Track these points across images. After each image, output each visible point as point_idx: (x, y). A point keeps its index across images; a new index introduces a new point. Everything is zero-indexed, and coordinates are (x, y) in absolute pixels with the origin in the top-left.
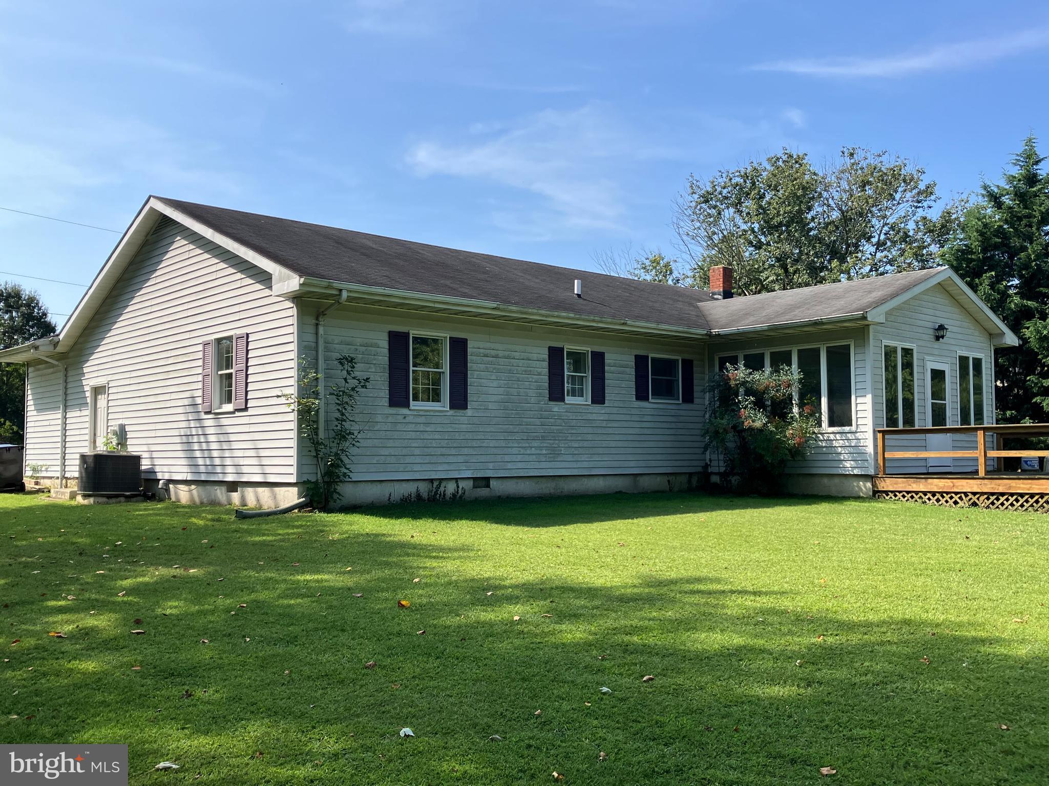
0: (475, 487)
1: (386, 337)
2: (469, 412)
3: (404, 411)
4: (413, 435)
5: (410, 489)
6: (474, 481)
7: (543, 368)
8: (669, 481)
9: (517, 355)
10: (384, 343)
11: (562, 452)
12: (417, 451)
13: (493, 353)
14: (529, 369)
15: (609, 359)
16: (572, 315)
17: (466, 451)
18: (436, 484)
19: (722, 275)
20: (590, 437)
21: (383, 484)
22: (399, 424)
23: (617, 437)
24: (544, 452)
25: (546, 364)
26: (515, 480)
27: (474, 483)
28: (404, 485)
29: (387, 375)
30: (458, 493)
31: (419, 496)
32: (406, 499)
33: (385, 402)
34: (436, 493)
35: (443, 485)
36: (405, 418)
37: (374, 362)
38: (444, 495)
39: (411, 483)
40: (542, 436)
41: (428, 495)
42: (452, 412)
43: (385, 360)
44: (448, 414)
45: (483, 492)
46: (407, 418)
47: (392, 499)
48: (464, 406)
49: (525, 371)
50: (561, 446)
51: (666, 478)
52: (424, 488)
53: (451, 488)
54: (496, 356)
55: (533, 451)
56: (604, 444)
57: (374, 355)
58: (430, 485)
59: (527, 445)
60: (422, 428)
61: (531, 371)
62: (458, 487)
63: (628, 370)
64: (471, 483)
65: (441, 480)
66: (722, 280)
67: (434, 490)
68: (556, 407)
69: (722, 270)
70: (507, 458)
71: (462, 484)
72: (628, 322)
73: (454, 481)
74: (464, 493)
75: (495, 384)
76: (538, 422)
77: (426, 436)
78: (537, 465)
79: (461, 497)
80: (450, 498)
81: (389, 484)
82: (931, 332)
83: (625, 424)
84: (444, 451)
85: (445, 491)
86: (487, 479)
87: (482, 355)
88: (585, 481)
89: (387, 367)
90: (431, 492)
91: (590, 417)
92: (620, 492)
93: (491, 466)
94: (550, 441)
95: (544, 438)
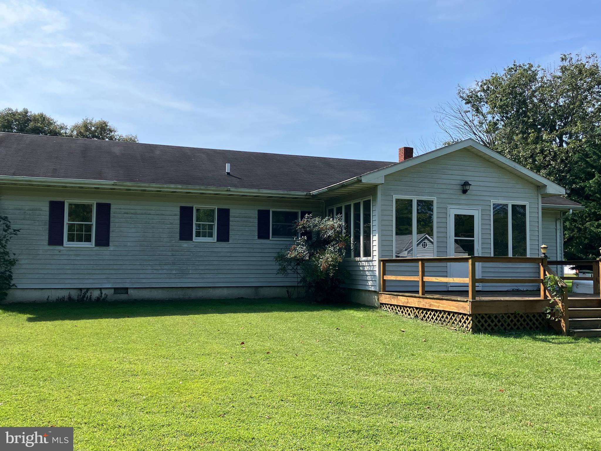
0: (115, 293)
1: (47, 204)
2: (111, 248)
3: (60, 248)
4: (66, 262)
5: (65, 294)
6: (114, 290)
7: (176, 220)
8: (288, 291)
9: (152, 212)
10: (46, 208)
11: (190, 272)
12: (69, 272)
13: (132, 211)
14: (163, 220)
15: (233, 213)
16: (180, 187)
17: (107, 272)
18: (83, 291)
19: (403, 153)
20: (215, 263)
21: (43, 291)
22: (56, 256)
23: (240, 263)
24: (174, 272)
25: (178, 217)
26: (149, 290)
27: (114, 291)
28: (59, 291)
29: (48, 227)
30: (101, 296)
31: (70, 298)
32: (60, 300)
33: (46, 242)
34: (84, 297)
35: (89, 292)
36: (60, 252)
37: (38, 219)
38: (91, 298)
39: (65, 290)
40: (172, 263)
41: (78, 298)
42: (97, 248)
43: (47, 218)
44: (94, 249)
45: (123, 297)
46: (61, 252)
47: (50, 298)
48: (107, 244)
49: (159, 222)
50: (189, 268)
51: (285, 290)
52: (74, 294)
53: (96, 294)
54: (136, 214)
55: (165, 271)
56: (228, 267)
57: (38, 215)
58: (79, 292)
59: (160, 268)
60: (73, 258)
61: (164, 222)
62: (101, 293)
63: (252, 220)
64: (113, 291)
65: (88, 289)
66: (403, 156)
67: (82, 294)
68: (185, 244)
69: (403, 149)
70: (142, 276)
71: (104, 292)
72: (231, 189)
73: (99, 289)
74: (106, 297)
75: (133, 230)
76: (169, 253)
77: (76, 262)
78: (168, 280)
79: (104, 299)
80: (95, 300)
81: (48, 291)
82: (459, 187)
83: (248, 254)
84: (90, 271)
85: (91, 295)
86: (127, 289)
87: (123, 213)
88: (211, 290)
89: (48, 222)
90: (80, 296)
91: (216, 250)
92: (242, 298)
93: (128, 281)
94: (180, 266)
95: (174, 264)
